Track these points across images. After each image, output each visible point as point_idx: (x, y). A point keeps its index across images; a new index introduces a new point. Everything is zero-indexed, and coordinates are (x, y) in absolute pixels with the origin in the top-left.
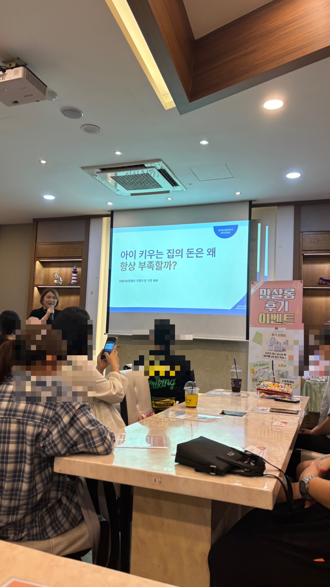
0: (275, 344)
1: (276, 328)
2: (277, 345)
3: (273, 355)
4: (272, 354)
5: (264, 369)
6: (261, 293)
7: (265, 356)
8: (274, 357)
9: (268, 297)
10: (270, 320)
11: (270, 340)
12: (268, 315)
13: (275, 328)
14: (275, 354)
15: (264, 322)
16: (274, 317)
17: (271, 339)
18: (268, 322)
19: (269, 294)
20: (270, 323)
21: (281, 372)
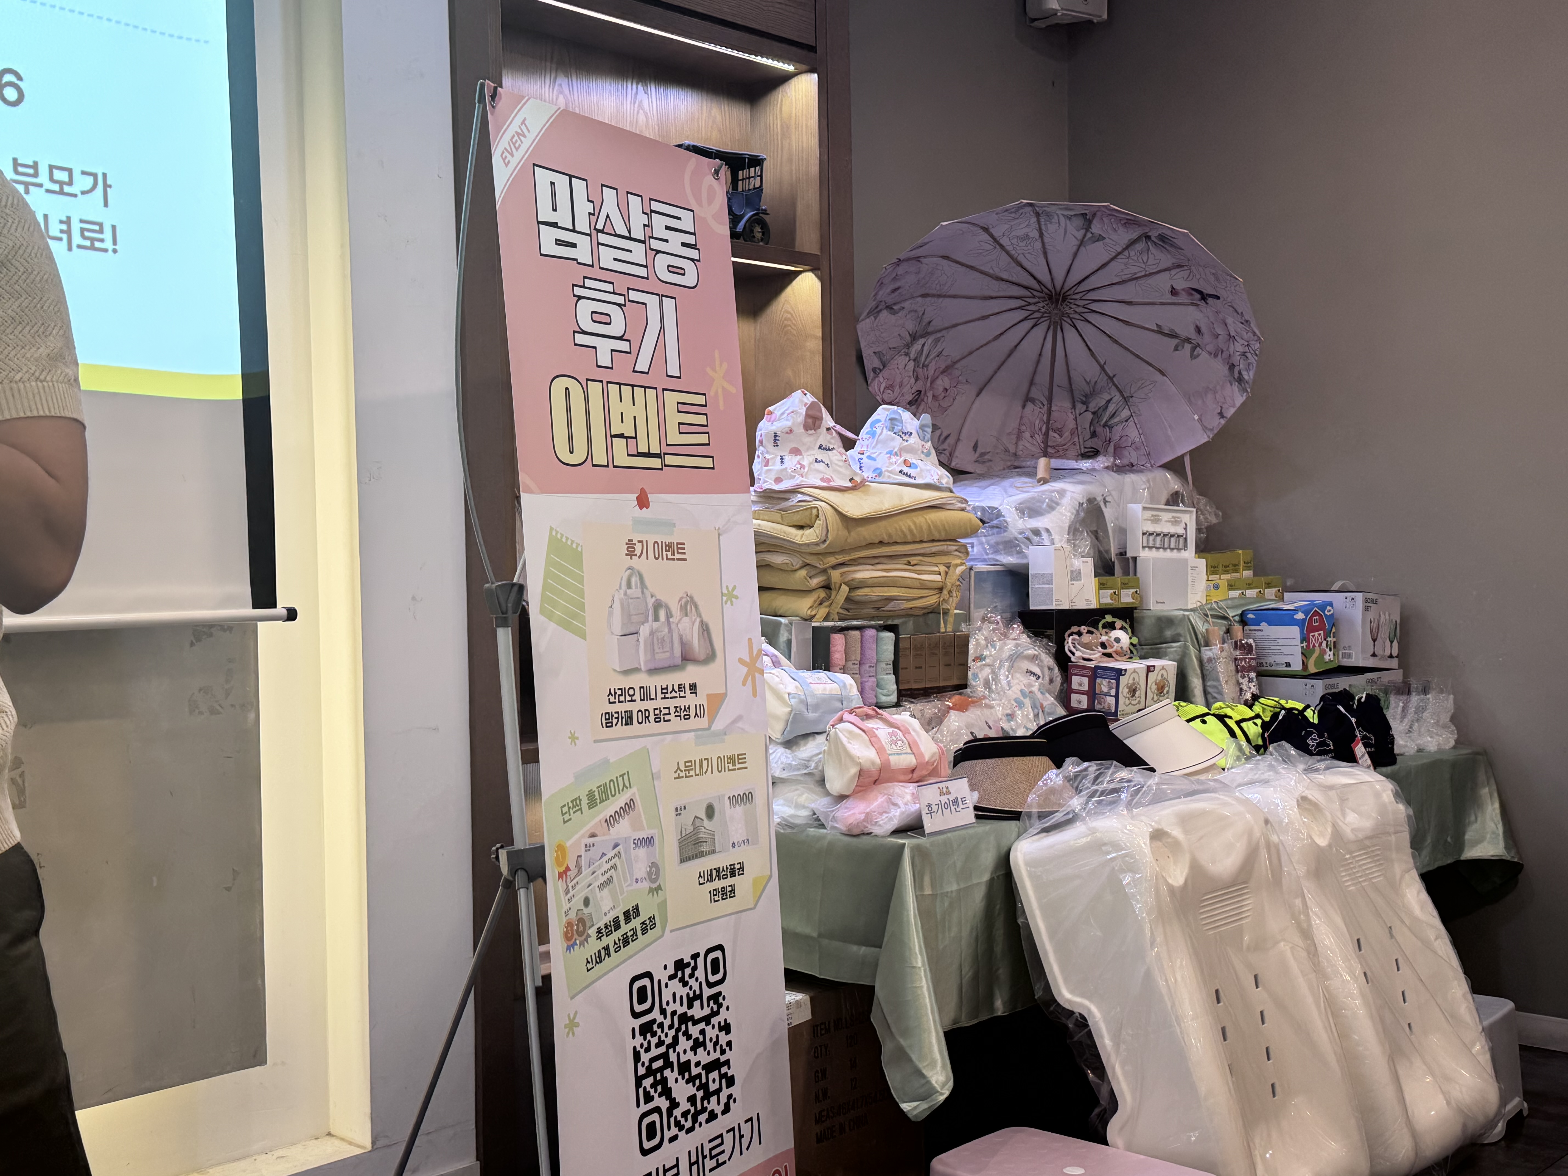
0: (647, 621)
1: (643, 502)
2: (656, 625)
3: (643, 705)
4: (637, 697)
5: (611, 821)
7: (608, 721)
8: (652, 718)
9: (583, 253)
10: (609, 436)
11: (622, 592)
12: (595, 395)
13: (634, 497)
14: (653, 696)
17: (624, 583)
19: (583, 225)
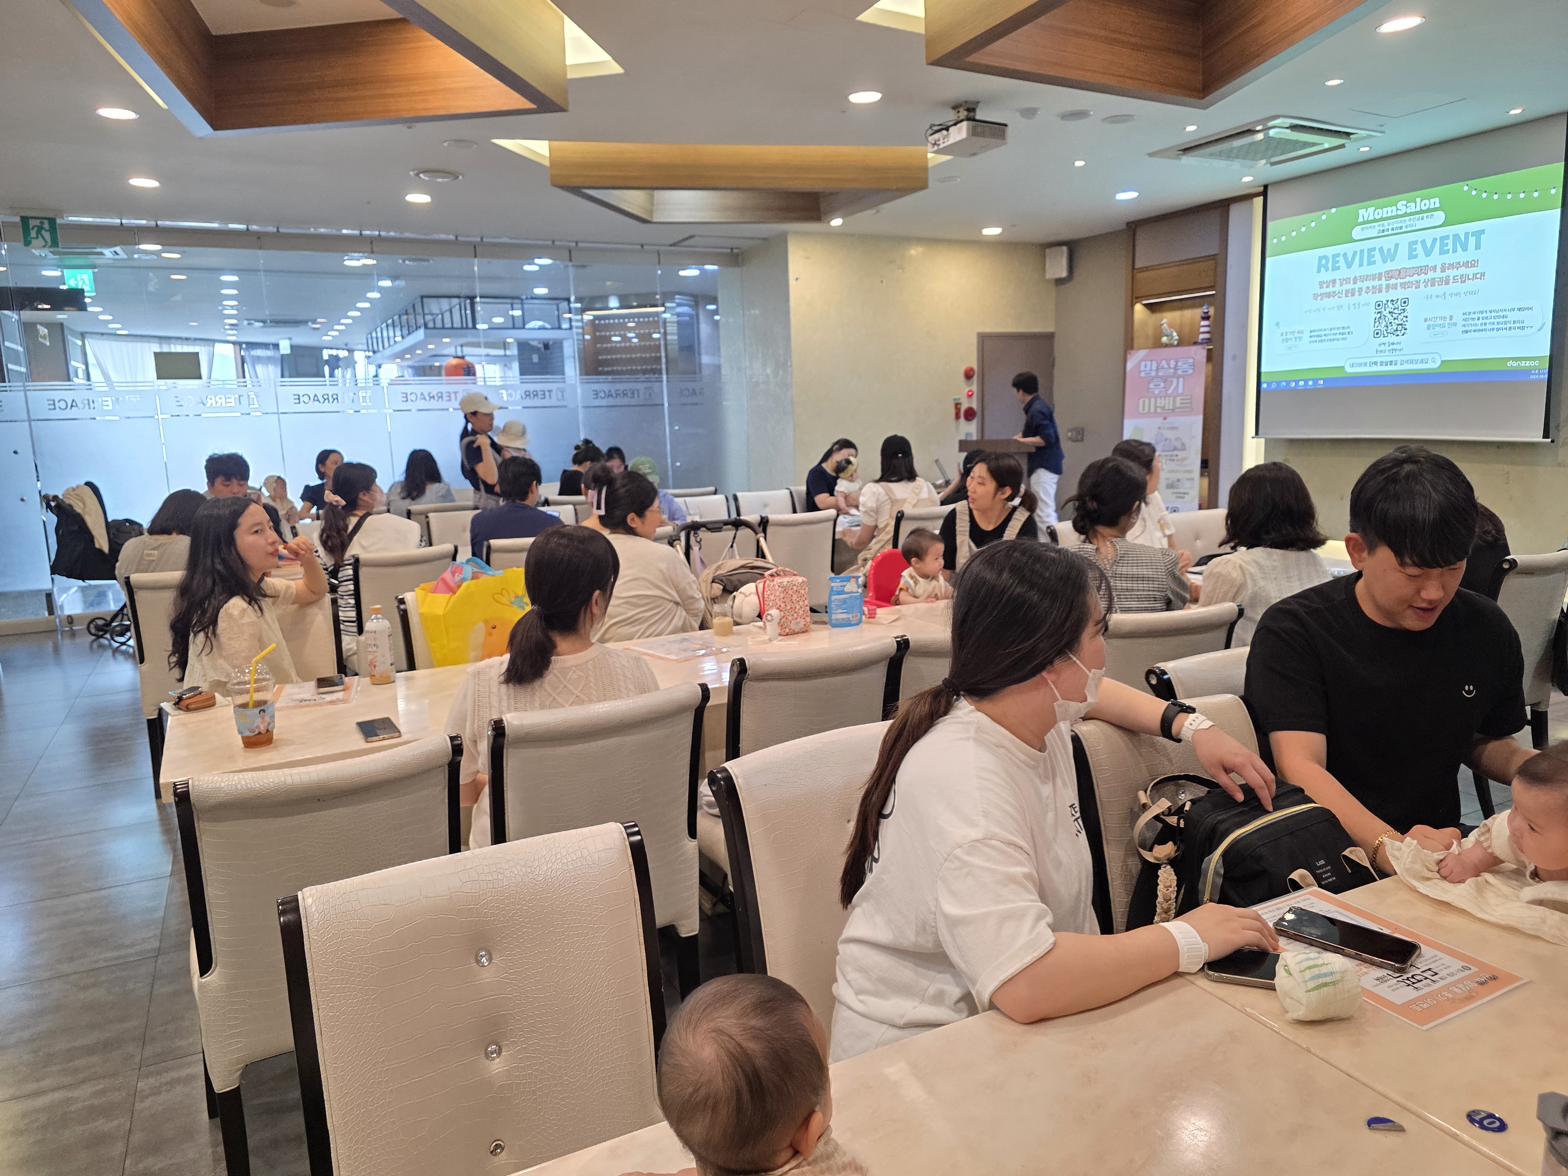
1: (1164, 419)
6: (1142, 368)
10: (1156, 407)
12: (1153, 400)
15: (1146, 410)
16: (1161, 402)
18: (1152, 410)
19: (1154, 368)
20: (1155, 412)
21: (1170, 482)
